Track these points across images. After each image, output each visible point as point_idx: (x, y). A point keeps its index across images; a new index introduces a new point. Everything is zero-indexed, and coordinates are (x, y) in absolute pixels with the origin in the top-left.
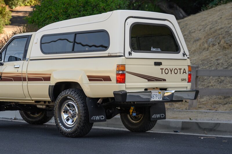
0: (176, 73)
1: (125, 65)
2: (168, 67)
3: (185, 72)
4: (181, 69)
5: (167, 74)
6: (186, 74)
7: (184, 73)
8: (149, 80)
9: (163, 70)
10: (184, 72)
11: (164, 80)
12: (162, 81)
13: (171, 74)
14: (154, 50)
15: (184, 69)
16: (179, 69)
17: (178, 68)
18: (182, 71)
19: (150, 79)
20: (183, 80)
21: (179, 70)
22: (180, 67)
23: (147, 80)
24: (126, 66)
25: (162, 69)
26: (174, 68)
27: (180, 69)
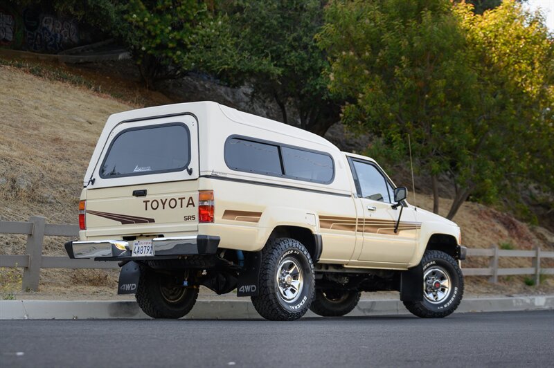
0: (172, 206)
1: (85, 200)
2: (158, 198)
3: (193, 204)
4: (184, 198)
5: (155, 209)
6: (194, 206)
7: (189, 206)
8: (124, 223)
9: (149, 204)
10: (191, 203)
11: (152, 221)
12: (147, 222)
13: (164, 208)
14: (140, 170)
15: (191, 198)
16: (179, 199)
17: (177, 196)
18: (185, 202)
19: (126, 220)
20: (188, 218)
21: (179, 202)
22: (181, 195)
23: (120, 223)
24: (87, 202)
25: (146, 202)
26: (169, 197)
27: (181, 199)
